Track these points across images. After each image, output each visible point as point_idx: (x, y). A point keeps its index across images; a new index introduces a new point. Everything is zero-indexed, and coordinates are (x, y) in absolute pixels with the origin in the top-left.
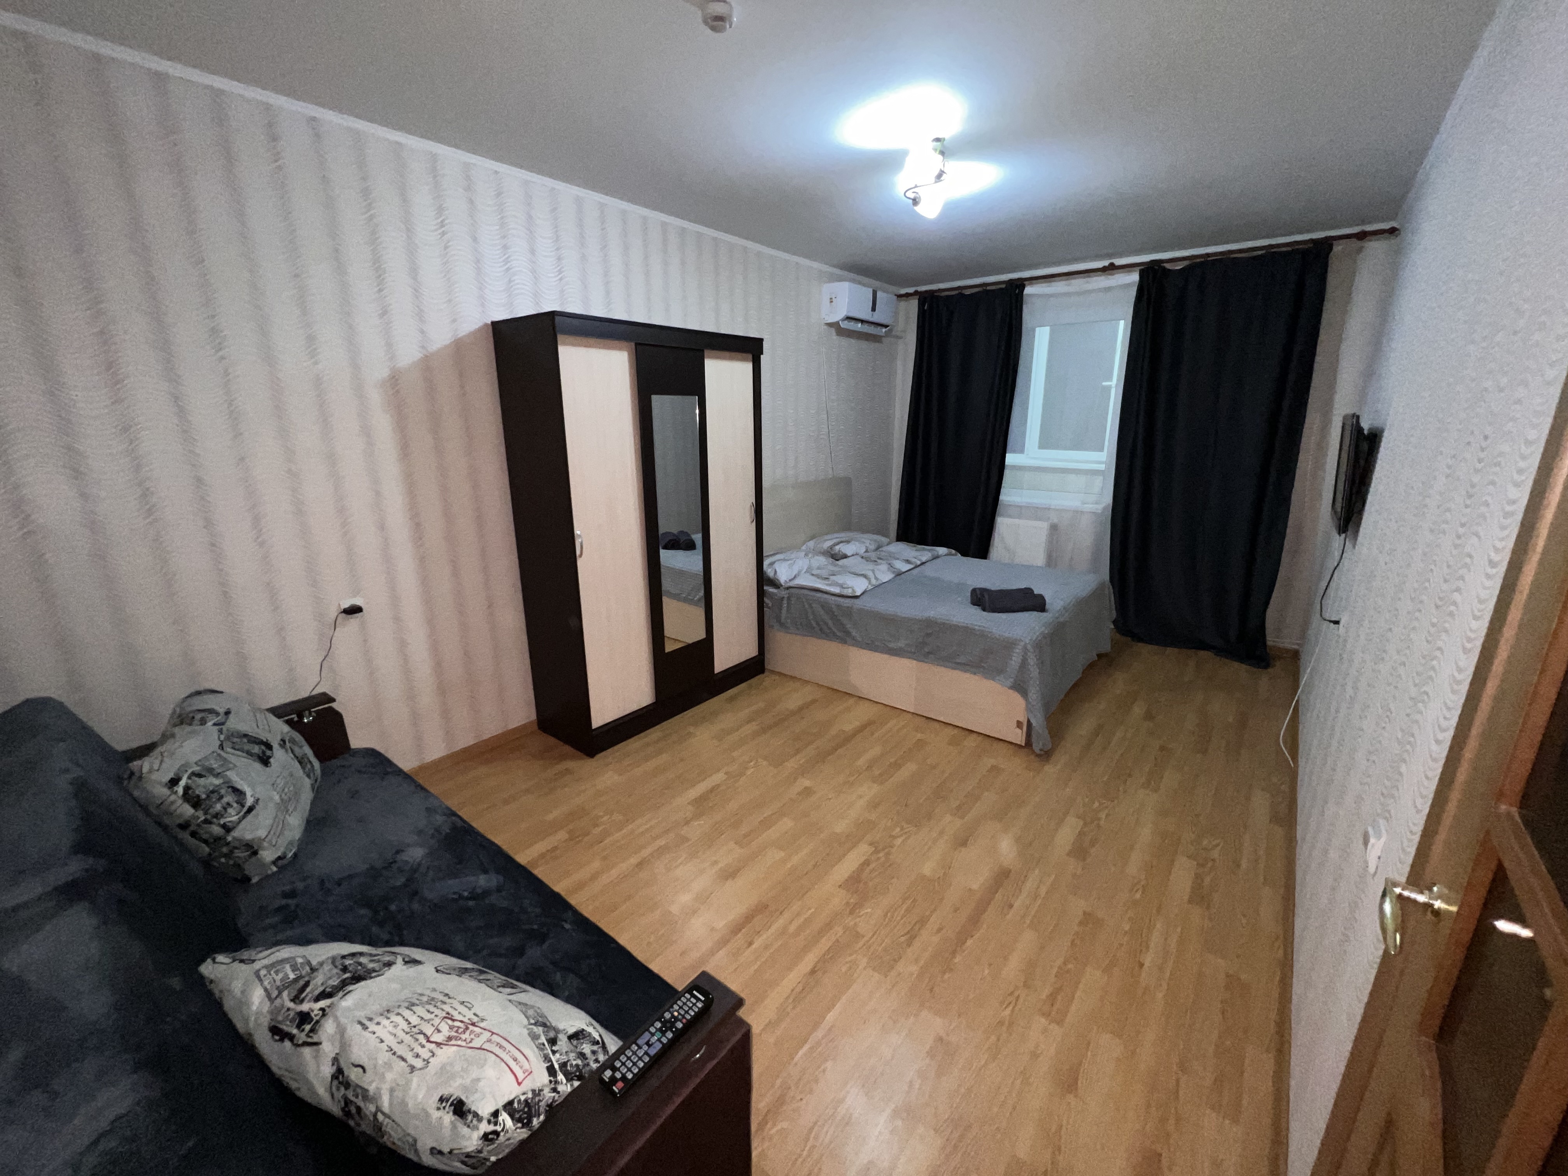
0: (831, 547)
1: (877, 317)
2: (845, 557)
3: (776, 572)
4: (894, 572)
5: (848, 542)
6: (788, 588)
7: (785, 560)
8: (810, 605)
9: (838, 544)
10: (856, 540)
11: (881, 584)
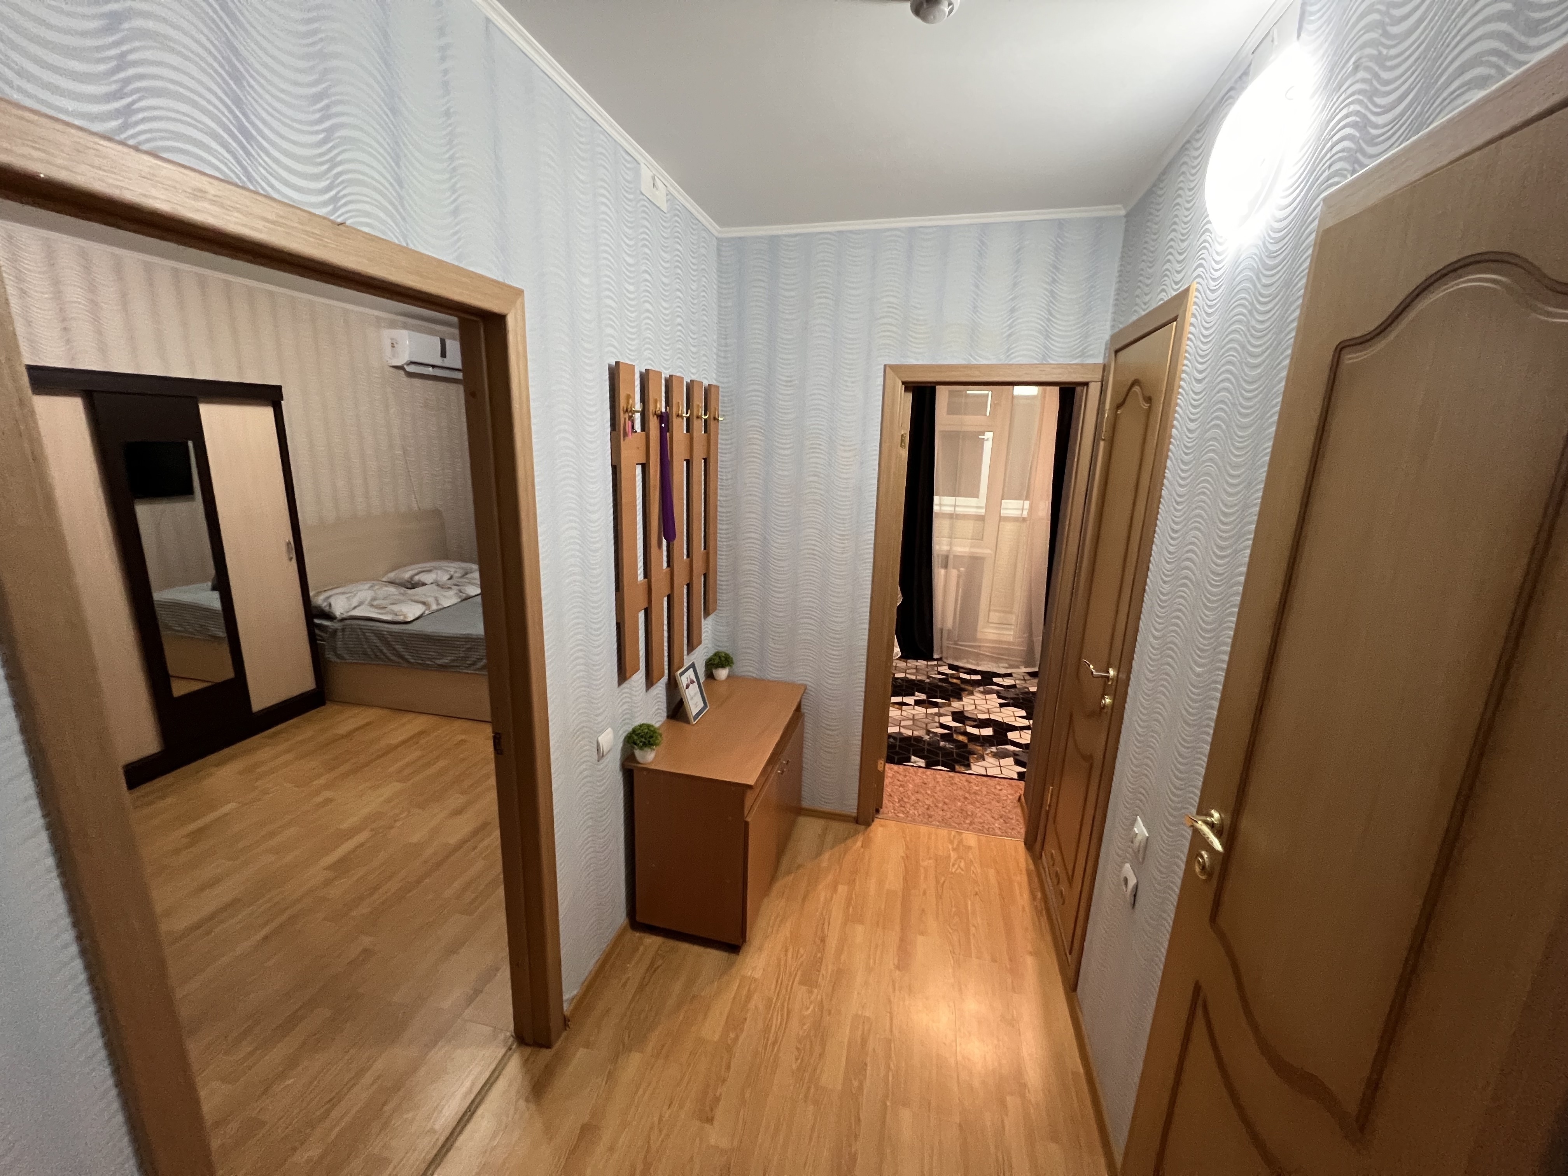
0: (412, 577)
1: (447, 362)
2: (424, 584)
3: (330, 605)
4: (460, 597)
5: (430, 571)
6: (343, 620)
7: (343, 593)
8: (364, 634)
9: (417, 574)
10: (440, 568)
11: (441, 609)
